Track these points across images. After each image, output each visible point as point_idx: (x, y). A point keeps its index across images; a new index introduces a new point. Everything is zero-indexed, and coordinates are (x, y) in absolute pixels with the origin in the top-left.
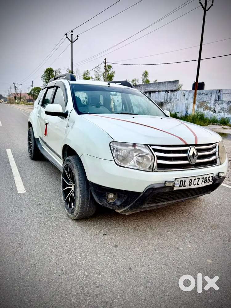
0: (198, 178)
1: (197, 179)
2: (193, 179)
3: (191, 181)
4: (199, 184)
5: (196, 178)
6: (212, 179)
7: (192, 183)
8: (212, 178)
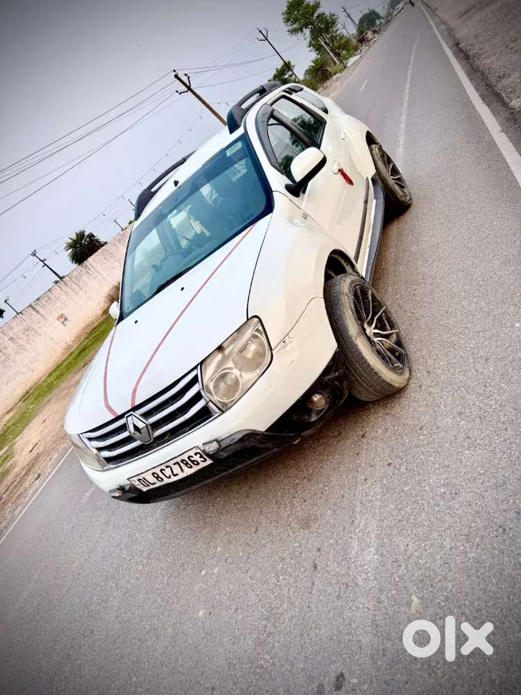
0: (167, 467)
1: (165, 468)
2: (157, 471)
3: (156, 475)
4: (177, 475)
5: (163, 467)
6: (201, 457)
7: (161, 475)
8: (198, 455)
